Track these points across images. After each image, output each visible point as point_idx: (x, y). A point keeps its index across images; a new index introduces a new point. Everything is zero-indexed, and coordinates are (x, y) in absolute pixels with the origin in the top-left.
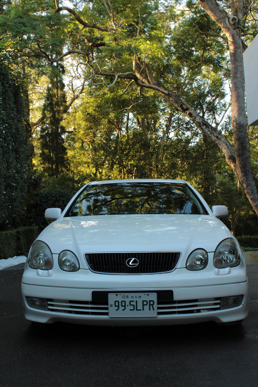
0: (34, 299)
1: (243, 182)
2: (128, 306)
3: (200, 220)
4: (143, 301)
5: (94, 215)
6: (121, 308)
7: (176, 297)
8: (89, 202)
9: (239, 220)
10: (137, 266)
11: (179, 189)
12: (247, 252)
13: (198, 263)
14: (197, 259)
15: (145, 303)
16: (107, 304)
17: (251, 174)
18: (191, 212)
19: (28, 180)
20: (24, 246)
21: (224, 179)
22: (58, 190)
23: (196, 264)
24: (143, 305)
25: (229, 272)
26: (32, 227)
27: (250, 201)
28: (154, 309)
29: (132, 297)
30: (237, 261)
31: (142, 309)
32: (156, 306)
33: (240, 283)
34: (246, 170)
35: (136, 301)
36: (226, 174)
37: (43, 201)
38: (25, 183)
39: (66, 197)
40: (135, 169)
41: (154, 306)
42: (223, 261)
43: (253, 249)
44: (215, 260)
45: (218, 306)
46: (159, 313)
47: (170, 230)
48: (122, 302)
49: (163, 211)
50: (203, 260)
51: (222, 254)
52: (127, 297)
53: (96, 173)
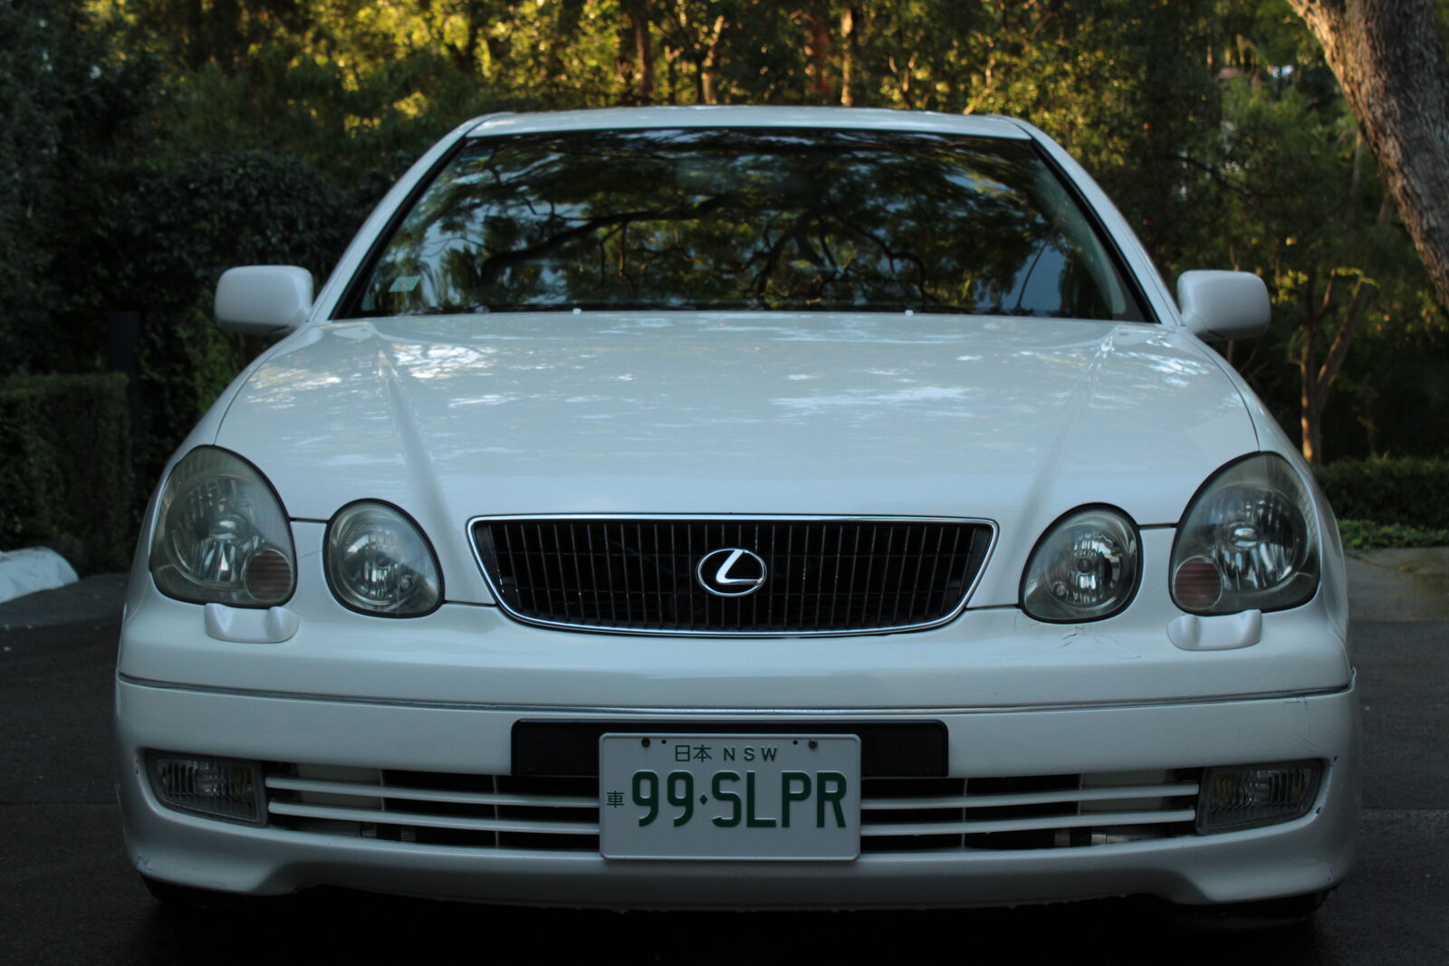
0: (188, 764)
1: (1380, 129)
2: (704, 800)
3: (1104, 348)
4: (787, 778)
5: (494, 308)
6: (668, 813)
7: (965, 759)
8: (459, 234)
9: (1352, 364)
10: (757, 591)
11: (987, 170)
12: (1386, 551)
13: (1088, 582)
14: (1080, 562)
15: (796, 788)
16: (592, 789)
17: (1436, 83)
18: (1056, 302)
19: (60, 90)
20: (49, 491)
21: (1275, 107)
22: (257, 152)
23: (1073, 587)
24: (787, 798)
25: (1255, 637)
26: (90, 380)
27: (1419, 246)
28: (841, 822)
29: (729, 755)
30: (1299, 578)
31: (777, 817)
32: (852, 804)
33: (1308, 698)
34: (1404, 58)
35: (751, 777)
36: (1288, 70)
37: (163, 219)
38: (48, 105)
39: (306, 201)
40: (717, 28)
41: (843, 803)
42: (1224, 577)
43: (1420, 536)
44: (1177, 570)
45: (1187, 815)
46: (870, 845)
47: (930, 404)
48: (673, 778)
49: (891, 297)
50: (1116, 565)
51: (1218, 542)
52: (703, 753)
53: (472, 44)
